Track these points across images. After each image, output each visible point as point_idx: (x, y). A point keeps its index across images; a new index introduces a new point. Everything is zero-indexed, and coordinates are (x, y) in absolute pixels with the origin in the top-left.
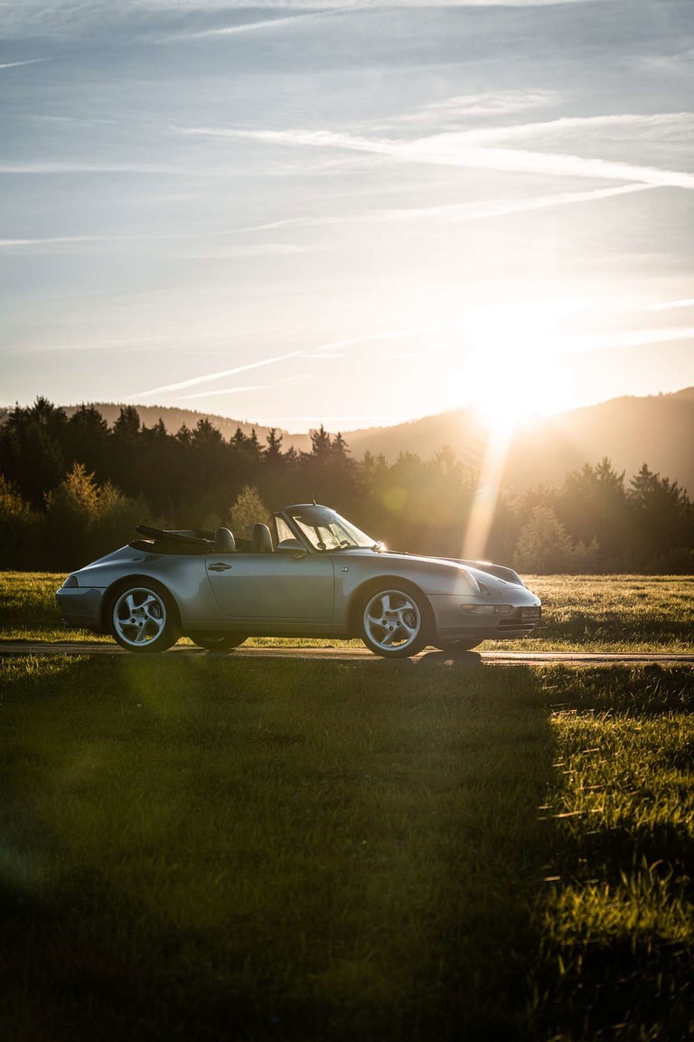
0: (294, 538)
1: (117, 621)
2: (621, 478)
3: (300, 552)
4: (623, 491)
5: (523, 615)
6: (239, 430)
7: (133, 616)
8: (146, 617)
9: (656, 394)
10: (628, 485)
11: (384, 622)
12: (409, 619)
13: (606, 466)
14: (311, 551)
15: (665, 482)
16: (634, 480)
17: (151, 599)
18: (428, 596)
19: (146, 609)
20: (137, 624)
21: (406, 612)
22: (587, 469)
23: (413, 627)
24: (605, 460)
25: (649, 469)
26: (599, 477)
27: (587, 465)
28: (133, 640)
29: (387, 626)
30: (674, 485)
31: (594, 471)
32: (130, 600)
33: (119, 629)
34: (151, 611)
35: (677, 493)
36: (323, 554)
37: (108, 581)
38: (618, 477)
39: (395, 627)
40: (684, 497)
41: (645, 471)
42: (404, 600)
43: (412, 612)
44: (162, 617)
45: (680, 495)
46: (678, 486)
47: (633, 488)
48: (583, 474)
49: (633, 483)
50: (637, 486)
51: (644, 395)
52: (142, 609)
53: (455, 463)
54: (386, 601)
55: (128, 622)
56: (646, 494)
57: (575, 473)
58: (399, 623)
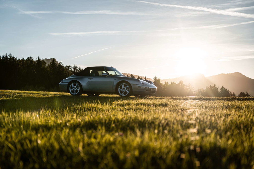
0: (105, 73)
1: (70, 89)
2: (218, 88)
3: (107, 76)
4: (218, 91)
5: (151, 90)
6: (139, 77)
7: (73, 88)
8: (76, 89)
9: (229, 73)
10: (219, 90)
11: (122, 90)
12: (127, 89)
13: (215, 86)
14: (109, 75)
15: (227, 89)
16: (221, 89)
17: (77, 85)
18: (131, 85)
19: (76, 87)
20: (74, 90)
21: (127, 88)
22: (211, 86)
23: (128, 91)
24: (214, 85)
25: (224, 87)
26: (213, 88)
27: (210, 86)
28: (73, 93)
29: (123, 91)
30: (228, 90)
31: (212, 87)
32: (73, 85)
33: (70, 91)
34: (77, 87)
35: (229, 92)
36: (111, 76)
37: (69, 81)
38: (217, 88)
39: (125, 91)
40: (231, 93)
41: (223, 87)
42: (127, 85)
43: (128, 88)
44: (79, 89)
45: (230, 92)
46: (229, 90)
47: (220, 91)
48: (210, 87)
49: (220, 90)
50: (221, 90)
51: (226, 73)
52: (75, 87)
53: (183, 84)
54: (123, 86)
55: (72, 90)
56: (223, 92)
57: (208, 87)
58: (125, 90)
